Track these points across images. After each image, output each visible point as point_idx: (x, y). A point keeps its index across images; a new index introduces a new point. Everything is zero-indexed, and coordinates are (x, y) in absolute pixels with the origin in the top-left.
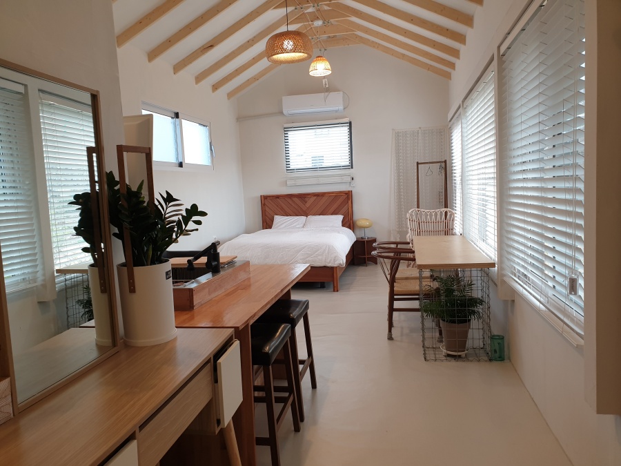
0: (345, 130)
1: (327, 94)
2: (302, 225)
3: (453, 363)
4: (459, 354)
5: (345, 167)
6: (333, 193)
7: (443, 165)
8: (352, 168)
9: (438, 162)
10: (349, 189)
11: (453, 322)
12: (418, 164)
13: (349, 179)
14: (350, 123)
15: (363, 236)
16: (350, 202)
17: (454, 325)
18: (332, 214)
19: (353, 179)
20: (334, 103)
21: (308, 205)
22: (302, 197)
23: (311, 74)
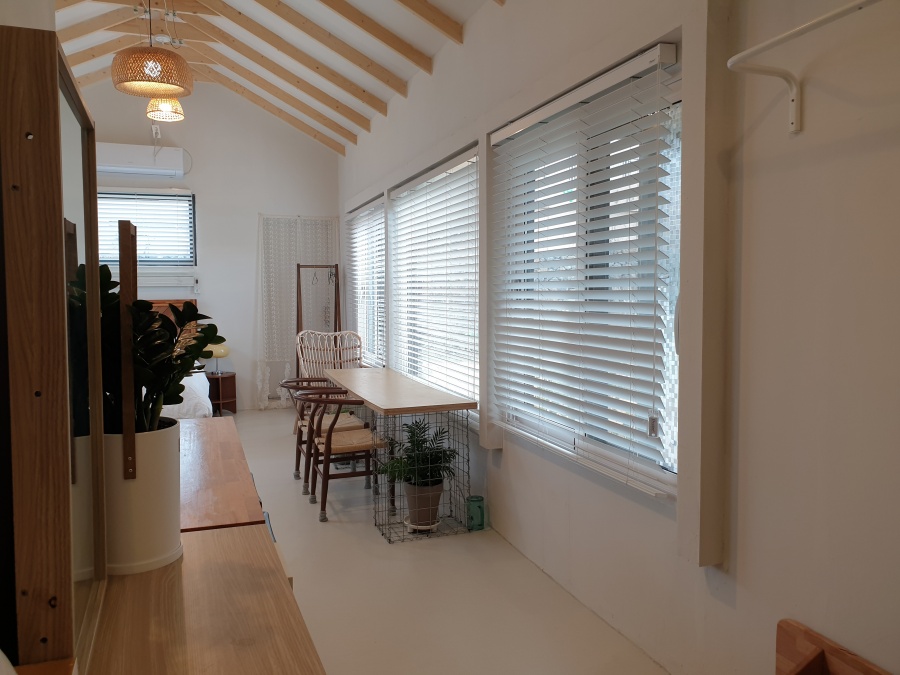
0: (184, 206)
1: (157, 148)
3: (425, 541)
4: (428, 527)
5: (185, 263)
6: (164, 302)
7: (334, 270)
8: (196, 265)
9: (327, 267)
10: (192, 297)
11: (426, 484)
12: (299, 266)
13: (193, 282)
14: (194, 197)
15: (214, 370)
17: (426, 488)
19: (197, 282)
20: (170, 163)
23: (148, 115)
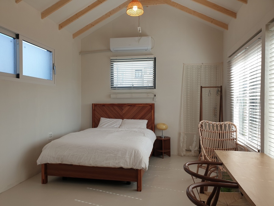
0: (152, 63)
2: (119, 126)
5: (150, 88)
6: (141, 104)
7: (220, 89)
8: (155, 88)
9: (216, 87)
10: (153, 102)
12: (201, 87)
13: (153, 96)
14: (155, 58)
15: (161, 135)
16: (152, 111)
18: (140, 119)
19: (155, 96)
20: (145, 44)
21: (124, 112)
22: (121, 106)
23: (128, 14)
